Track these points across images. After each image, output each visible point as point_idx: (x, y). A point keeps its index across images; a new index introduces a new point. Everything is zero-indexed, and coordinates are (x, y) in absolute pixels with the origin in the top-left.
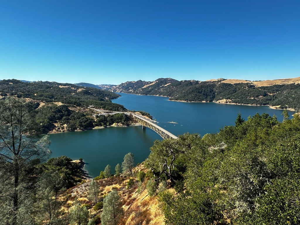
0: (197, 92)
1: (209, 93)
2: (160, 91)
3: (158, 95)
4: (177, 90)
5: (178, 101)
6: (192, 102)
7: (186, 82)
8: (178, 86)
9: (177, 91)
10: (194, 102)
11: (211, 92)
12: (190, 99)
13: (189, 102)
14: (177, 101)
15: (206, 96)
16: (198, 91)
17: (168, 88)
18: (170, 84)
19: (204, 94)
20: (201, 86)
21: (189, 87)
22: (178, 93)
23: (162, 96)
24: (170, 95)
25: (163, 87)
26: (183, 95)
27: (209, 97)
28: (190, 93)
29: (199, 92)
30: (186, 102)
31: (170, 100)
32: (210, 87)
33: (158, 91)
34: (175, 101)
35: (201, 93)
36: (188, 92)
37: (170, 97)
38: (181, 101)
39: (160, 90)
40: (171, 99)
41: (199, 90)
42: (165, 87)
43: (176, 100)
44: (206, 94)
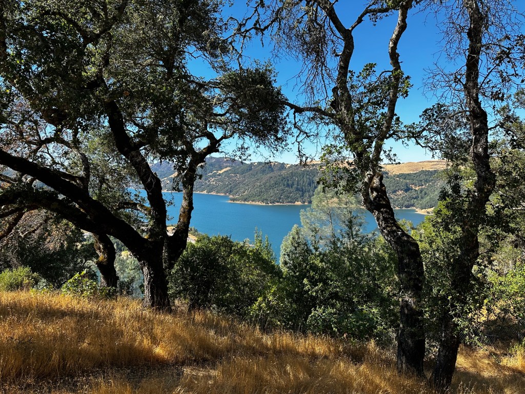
0: (284, 185)
1: (307, 188)
2: (210, 184)
3: (205, 192)
4: (244, 180)
5: (249, 203)
6: (277, 204)
7: (261, 166)
8: (247, 174)
9: (244, 182)
10: (279, 204)
11: (310, 184)
12: (272, 198)
13: (270, 204)
14: (246, 203)
15: (301, 193)
16: (285, 183)
17: (225, 176)
18: (228, 168)
19: (297, 189)
20: (292, 173)
21: (269, 175)
22: (247, 188)
23: (213, 193)
24: (231, 191)
25: (214, 175)
26: (257, 191)
27: (307, 195)
28: (271, 187)
29: (288, 185)
30: (264, 204)
31: (232, 202)
32: (307, 174)
33: (206, 183)
34: (243, 202)
35: (292, 187)
36: (268, 184)
37: (231, 196)
38: (254, 203)
39: (209, 181)
40: (233, 200)
41: (288, 180)
42: (220, 175)
43: (245, 200)
44: (302, 188)
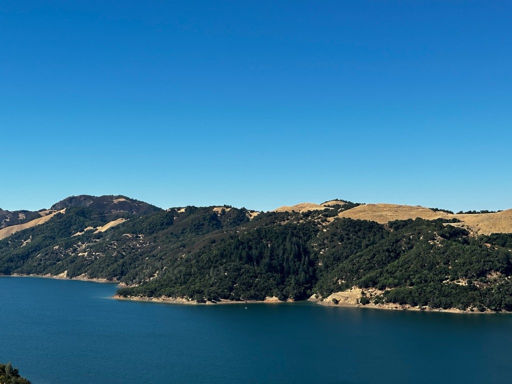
0: (241, 258)
1: (291, 264)
2: (77, 257)
3: (63, 275)
4: (154, 248)
5: (160, 300)
6: (224, 302)
7: (192, 216)
8: (161, 233)
9: (154, 253)
10: (229, 302)
11: (298, 256)
12: (214, 288)
13: (208, 303)
14: (155, 300)
15: (278, 276)
16: (244, 254)
17: (112, 239)
18: (119, 221)
19: (271, 268)
20: (259, 231)
21: (209, 236)
22: (158, 264)
23: (83, 278)
24: (122, 273)
25: (88, 237)
26: (180, 272)
27: (293, 281)
28: (213, 263)
29: (250, 259)
30: (195, 303)
31: (122, 298)
32: (293, 235)
33: (67, 255)
34: (147, 299)
35: (258, 263)
36: (204, 257)
37: (123, 284)
38: (171, 300)
39: (75, 250)
40: (125, 293)
41: (250, 248)
42: (100, 235)
43: (152, 293)
44: (281, 265)
